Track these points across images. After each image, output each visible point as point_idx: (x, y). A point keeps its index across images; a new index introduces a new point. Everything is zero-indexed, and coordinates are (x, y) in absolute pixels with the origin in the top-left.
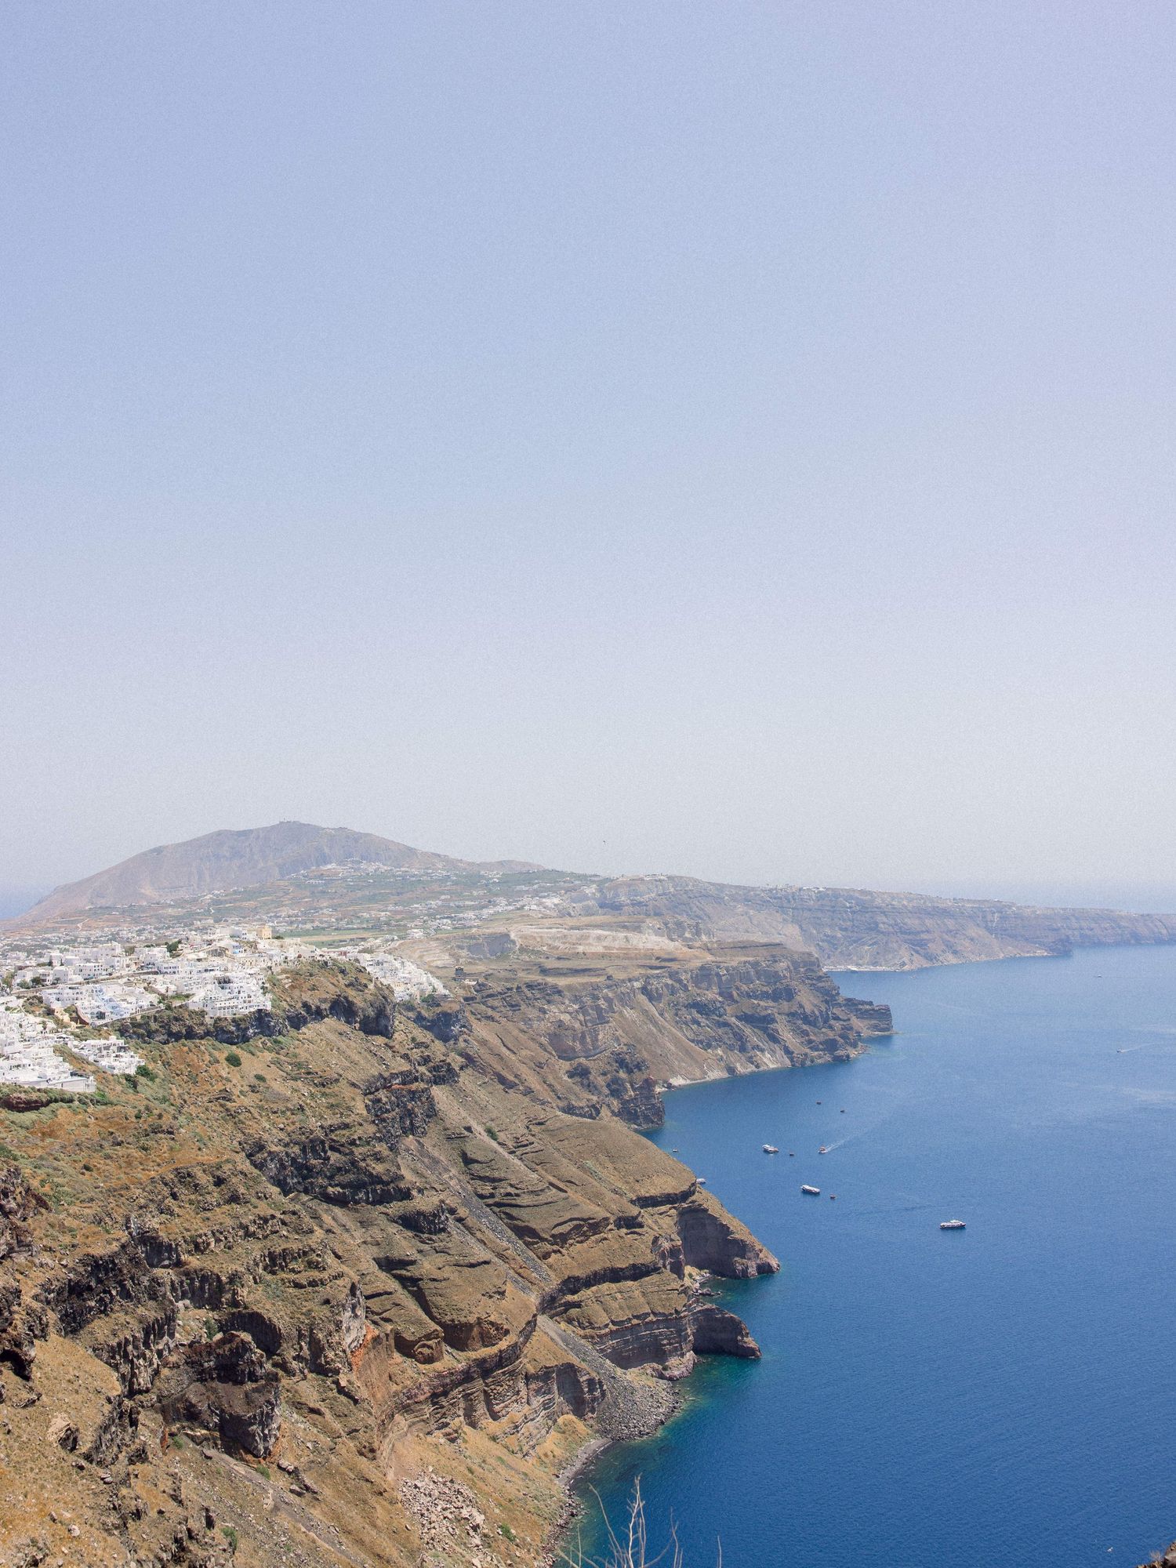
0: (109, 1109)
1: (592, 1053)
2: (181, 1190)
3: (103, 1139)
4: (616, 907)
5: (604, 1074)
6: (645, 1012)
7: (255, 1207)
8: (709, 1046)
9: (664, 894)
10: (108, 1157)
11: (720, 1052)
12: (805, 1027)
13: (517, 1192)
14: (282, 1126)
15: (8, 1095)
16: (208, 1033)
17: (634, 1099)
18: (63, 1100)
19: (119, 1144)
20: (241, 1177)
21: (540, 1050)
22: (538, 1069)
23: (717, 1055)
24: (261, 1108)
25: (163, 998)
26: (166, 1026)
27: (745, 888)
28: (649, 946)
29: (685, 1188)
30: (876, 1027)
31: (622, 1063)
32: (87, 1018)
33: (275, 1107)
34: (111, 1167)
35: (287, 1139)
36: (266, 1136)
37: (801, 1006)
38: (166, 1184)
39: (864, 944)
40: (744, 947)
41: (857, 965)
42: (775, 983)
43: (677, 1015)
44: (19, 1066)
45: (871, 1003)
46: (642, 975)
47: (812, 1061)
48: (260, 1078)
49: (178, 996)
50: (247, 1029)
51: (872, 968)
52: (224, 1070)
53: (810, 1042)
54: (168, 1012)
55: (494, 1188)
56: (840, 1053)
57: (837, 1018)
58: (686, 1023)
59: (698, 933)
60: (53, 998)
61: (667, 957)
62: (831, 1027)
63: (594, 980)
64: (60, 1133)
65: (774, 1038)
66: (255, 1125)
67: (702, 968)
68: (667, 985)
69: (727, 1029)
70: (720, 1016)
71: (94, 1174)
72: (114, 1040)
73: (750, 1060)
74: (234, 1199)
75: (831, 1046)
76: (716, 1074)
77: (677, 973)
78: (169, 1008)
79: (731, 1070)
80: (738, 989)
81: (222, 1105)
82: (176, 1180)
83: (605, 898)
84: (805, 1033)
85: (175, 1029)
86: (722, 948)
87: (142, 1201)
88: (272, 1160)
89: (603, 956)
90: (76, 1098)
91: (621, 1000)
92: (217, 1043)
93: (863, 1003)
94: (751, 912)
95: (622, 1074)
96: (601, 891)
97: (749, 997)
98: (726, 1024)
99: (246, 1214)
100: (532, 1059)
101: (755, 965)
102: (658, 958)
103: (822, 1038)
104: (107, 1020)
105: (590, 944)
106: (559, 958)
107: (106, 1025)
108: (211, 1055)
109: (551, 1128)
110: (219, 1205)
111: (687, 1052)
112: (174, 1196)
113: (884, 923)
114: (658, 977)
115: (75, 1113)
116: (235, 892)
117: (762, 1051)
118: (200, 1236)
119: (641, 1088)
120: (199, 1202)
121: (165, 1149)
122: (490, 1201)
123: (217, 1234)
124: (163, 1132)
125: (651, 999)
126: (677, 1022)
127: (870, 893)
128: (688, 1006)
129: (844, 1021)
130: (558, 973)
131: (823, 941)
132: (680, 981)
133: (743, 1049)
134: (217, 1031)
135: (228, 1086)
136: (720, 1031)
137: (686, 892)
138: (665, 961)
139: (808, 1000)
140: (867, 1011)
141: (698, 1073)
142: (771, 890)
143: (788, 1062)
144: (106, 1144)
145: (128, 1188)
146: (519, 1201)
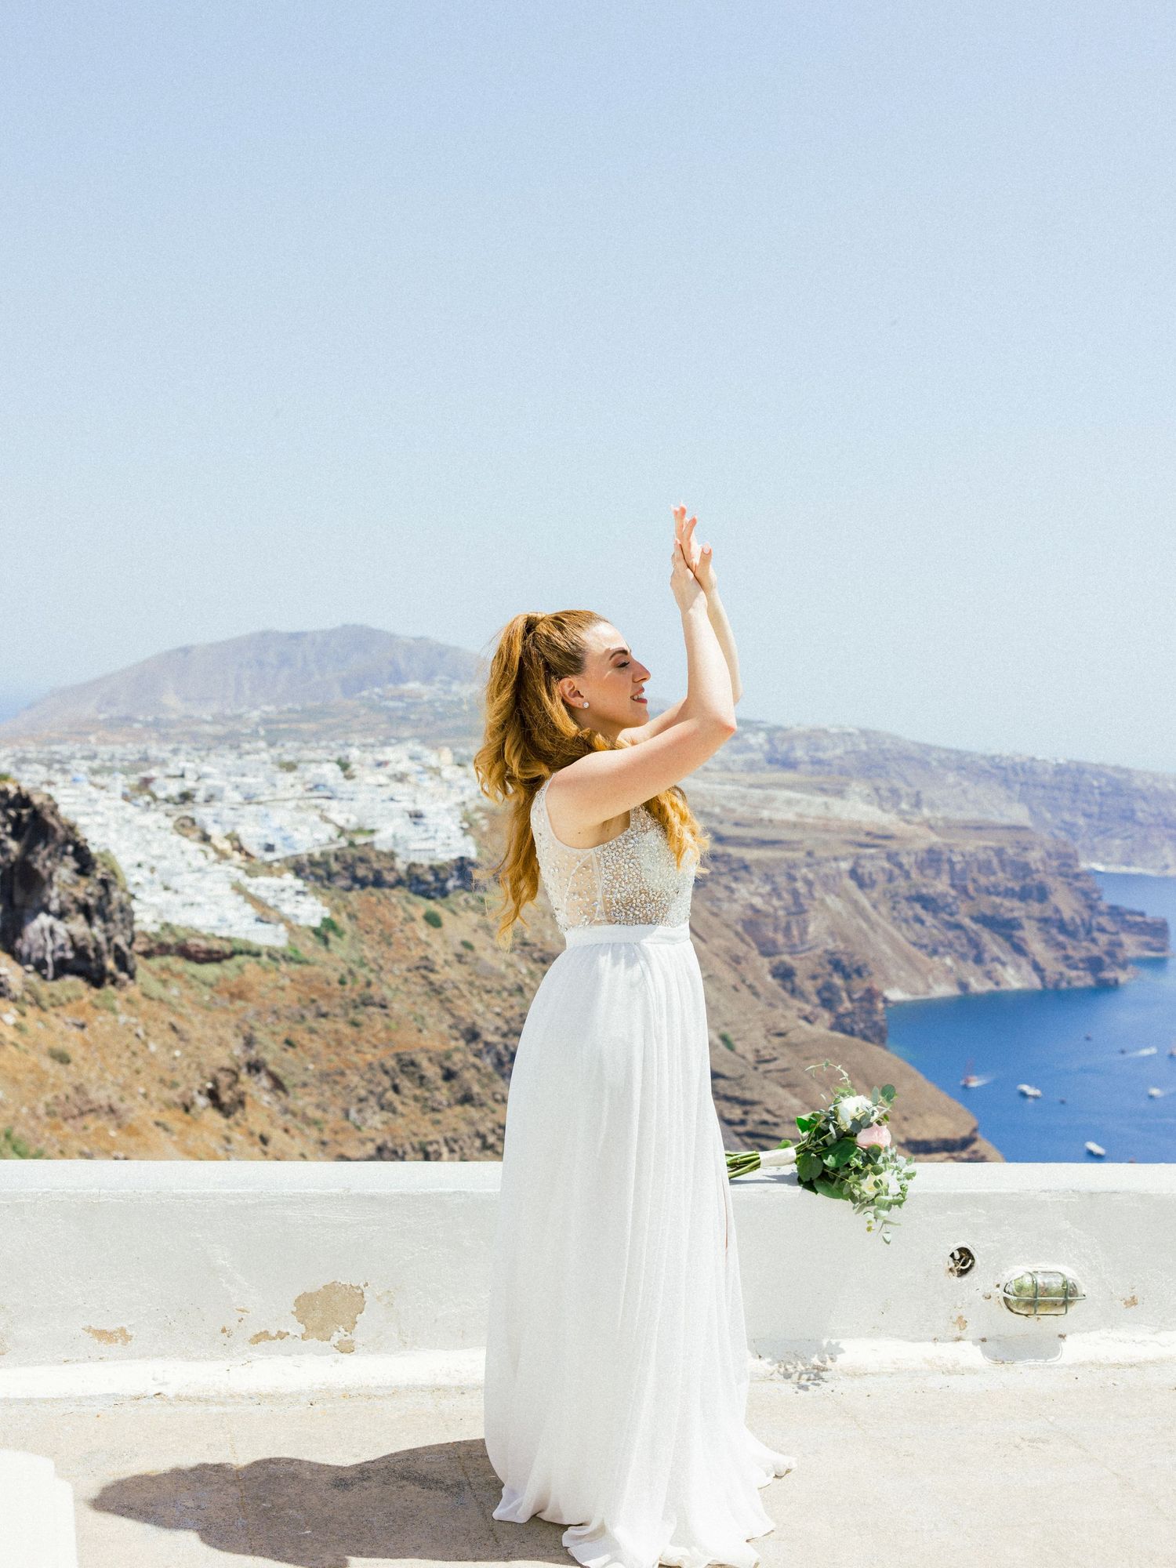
0: (307, 970)
1: (800, 949)
2: (405, 1084)
3: (305, 1007)
4: (789, 764)
5: (814, 977)
6: (855, 903)
7: (493, 1112)
8: (935, 952)
9: (854, 752)
10: (312, 1031)
11: (948, 961)
12: (1061, 938)
13: (775, 1120)
14: (498, 1010)
15: (185, 940)
16: (399, 882)
17: (848, 1014)
18: (249, 953)
19: (324, 1015)
20: (473, 1071)
21: (736, 940)
22: (734, 964)
23: (944, 965)
24: (471, 984)
25: (342, 831)
26: (349, 867)
27: (958, 752)
28: (855, 817)
29: (965, 1133)
30: (1148, 946)
31: (837, 965)
32: (254, 848)
33: (489, 984)
34: (318, 1045)
35: (505, 1028)
36: (480, 1022)
37: (1057, 910)
38: (386, 1072)
39: (1112, 837)
40: (979, 828)
41: (1104, 863)
42: (1024, 877)
43: (894, 908)
44: (192, 904)
45: (1142, 914)
46: (852, 855)
47: (1069, 983)
48: (467, 945)
49: (360, 831)
50: (446, 880)
51: (1124, 869)
52: (423, 931)
53: (1067, 958)
54: (353, 851)
55: (746, 1113)
56: (1108, 975)
57: (1102, 930)
58: (906, 921)
59: (917, 804)
60: (209, 821)
61: (880, 833)
62: (1094, 941)
63: (789, 855)
64: (252, 995)
65: (1019, 949)
66: (466, 1007)
67: (930, 851)
68: (883, 869)
69: (958, 932)
70: (951, 914)
71: (299, 1049)
72: (289, 879)
73: (989, 975)
74: (467, 1099)
75: (1094, 965)
76: (944, 990)
77: (897, 854)
78: (352, 844)
79: (963, 986)
80: (974, 881)
81: (424, 977)
82: (397, 1069)
83: (776, 751)
84: (1061, 946)
85: (361, 872)
86: (949, 827)
87: (363, 1093)
88: (488, 1052)
89: (795, 826)
90: (264, 951)
91: (825, 884)
92: (411, 896)
93: (1132, 913)
94: (966, 784)
95: (838, 981)
96: (770, 741)
97: (989, 893)
98: (958, 926)
99: (482, 1119)
100: (728, 951)
101: (1000, 852)
102: (868, 834)
103: (1083, 954)
104: (278, 855)
105: (778, 810)
106: (737, 824)
107: (278, 860)
108: (405, 910)
109: (794, 1040)
110: (449, 1105)
111: (909, 959)
112: (396, 1089)
113: (1143, 811)
114: (872, 857)
115: (266, 970)
116: (290, 711)
117: (1003, 964)
118: (431, 1143)
119: (861, 999)
120: (426, 1099)
121: (379, 1026)
122: (741, 1129)
123: (452, 1144)
124: (373, 1004)
125: (861, 885)
126: (895, 919)
127: (1127, 771)
128: (910, 899)
129: (1112, 934)
130: (740, 842)
131: (1060, 829)
132: (900, 866)
133: (978, 960)
134: (410, 879)
135: (430, 953)
136: (951, 934)
137: (882, 751)
138: (878, 838)
139: (1066, 904)
140: (1136, 924)
141: (921, 986)
142: (993, 758)
143: (1036, 983)
144: (309, 1015)
145: (342, 1074)
146: (777, 1132)
